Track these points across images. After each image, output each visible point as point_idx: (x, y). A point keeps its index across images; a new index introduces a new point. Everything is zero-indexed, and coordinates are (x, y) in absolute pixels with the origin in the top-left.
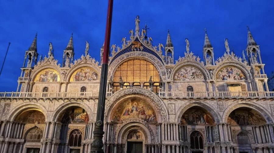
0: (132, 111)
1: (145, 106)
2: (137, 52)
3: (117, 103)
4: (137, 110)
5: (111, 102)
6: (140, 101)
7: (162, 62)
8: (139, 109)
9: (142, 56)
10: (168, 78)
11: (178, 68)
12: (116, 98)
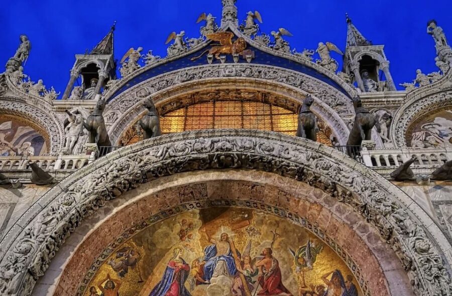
0: (205, 274)
1: (284, 246)
2: (230, 65)
3: (115, 210)
4: (233, 272)
5: (78, 196)
6: (250, 217)
7: (343, 91)
8: (247, 266)
9: (252, 79)
10: (383, 140)
11: (418, 108)
12: (110, 177)
